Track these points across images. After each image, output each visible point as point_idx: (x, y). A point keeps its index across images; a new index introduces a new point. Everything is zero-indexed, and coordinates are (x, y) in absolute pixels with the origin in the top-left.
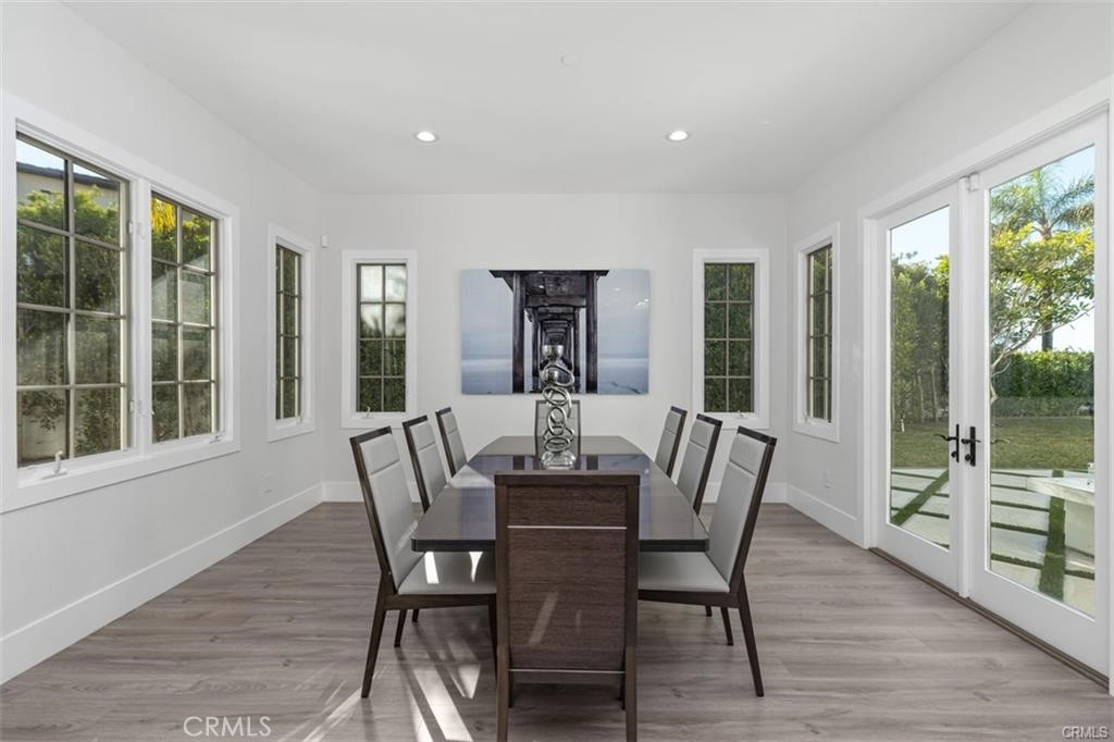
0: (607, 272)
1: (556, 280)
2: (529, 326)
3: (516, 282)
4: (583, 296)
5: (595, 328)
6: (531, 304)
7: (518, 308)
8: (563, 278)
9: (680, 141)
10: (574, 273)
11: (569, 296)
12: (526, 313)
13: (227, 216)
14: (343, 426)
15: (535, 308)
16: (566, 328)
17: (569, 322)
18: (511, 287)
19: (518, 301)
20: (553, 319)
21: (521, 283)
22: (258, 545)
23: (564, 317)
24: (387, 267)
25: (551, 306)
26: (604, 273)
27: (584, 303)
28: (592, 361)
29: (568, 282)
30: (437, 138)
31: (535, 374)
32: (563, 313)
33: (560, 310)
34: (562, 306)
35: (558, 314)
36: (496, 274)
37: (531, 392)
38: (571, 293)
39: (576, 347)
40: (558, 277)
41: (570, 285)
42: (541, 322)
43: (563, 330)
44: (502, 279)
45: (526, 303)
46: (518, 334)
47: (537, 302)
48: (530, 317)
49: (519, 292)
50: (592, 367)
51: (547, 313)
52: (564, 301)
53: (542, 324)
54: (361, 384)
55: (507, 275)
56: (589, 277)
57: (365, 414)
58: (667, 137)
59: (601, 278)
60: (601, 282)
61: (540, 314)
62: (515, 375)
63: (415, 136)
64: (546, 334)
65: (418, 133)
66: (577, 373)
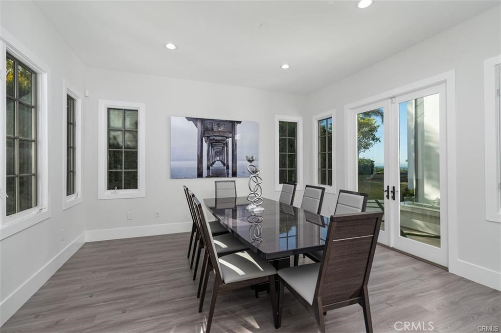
0: (241, 122)
1: (218, 124)
2: (205, 145)
3: (199, 124)
4: (231, 133)
5: (236, 147)
6: (206, 135)
7: (200, 136)
8: (221, 123)
9: (285, 69)
10: (226, 121)
11: (224, 132)
12: (204, 139)
13: (45, 72)
14: (99, 199)
15: (208, 137)
16: (223, 147)
17: (224, 144)
18: (197, 126)
19: (200, 133)
20: (217, 143)
21: (201, 125)
22: (60, 273)
23: (221, 142)
24: (125, 111)
25: (215, 136)
26: (240, 122)
27: (231, 136)
28: (234, 162)
29: (223, 126)
30: (177, 48)
31: (208, 168)
32: (221, 140)
33: (220, 138)
34: (221, 136)
35: (219, 140)
36: (189, 119)
37: (207, 177)
38: (225, 130)
39: (227, 155)
40: (219, 122)
41: (224, 127)
42: (211, 144)
43: (221, 148)
44: (192, 122)
45: (204, 134)
46: (200, 149)
47: (209, 134)
48: (206, 141)
49: (200, 128)
50: (234, 165)
51: (214, 139)
52: (221, 134)
53: (212, 144)
54: (110, 174)
55: (195, 120)
56: (233, 124)
57: (114, 191)
58: (281, 67)
59: (238, 124)
60: (238, 126)
61: (210, 140)
62: (198, 169)
63: (165, 45)
64: (214, 149)
65: (166, 44)
66: (228, 168)
